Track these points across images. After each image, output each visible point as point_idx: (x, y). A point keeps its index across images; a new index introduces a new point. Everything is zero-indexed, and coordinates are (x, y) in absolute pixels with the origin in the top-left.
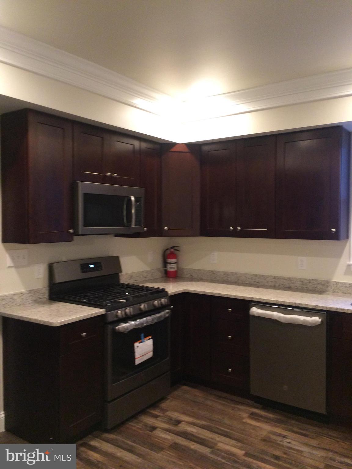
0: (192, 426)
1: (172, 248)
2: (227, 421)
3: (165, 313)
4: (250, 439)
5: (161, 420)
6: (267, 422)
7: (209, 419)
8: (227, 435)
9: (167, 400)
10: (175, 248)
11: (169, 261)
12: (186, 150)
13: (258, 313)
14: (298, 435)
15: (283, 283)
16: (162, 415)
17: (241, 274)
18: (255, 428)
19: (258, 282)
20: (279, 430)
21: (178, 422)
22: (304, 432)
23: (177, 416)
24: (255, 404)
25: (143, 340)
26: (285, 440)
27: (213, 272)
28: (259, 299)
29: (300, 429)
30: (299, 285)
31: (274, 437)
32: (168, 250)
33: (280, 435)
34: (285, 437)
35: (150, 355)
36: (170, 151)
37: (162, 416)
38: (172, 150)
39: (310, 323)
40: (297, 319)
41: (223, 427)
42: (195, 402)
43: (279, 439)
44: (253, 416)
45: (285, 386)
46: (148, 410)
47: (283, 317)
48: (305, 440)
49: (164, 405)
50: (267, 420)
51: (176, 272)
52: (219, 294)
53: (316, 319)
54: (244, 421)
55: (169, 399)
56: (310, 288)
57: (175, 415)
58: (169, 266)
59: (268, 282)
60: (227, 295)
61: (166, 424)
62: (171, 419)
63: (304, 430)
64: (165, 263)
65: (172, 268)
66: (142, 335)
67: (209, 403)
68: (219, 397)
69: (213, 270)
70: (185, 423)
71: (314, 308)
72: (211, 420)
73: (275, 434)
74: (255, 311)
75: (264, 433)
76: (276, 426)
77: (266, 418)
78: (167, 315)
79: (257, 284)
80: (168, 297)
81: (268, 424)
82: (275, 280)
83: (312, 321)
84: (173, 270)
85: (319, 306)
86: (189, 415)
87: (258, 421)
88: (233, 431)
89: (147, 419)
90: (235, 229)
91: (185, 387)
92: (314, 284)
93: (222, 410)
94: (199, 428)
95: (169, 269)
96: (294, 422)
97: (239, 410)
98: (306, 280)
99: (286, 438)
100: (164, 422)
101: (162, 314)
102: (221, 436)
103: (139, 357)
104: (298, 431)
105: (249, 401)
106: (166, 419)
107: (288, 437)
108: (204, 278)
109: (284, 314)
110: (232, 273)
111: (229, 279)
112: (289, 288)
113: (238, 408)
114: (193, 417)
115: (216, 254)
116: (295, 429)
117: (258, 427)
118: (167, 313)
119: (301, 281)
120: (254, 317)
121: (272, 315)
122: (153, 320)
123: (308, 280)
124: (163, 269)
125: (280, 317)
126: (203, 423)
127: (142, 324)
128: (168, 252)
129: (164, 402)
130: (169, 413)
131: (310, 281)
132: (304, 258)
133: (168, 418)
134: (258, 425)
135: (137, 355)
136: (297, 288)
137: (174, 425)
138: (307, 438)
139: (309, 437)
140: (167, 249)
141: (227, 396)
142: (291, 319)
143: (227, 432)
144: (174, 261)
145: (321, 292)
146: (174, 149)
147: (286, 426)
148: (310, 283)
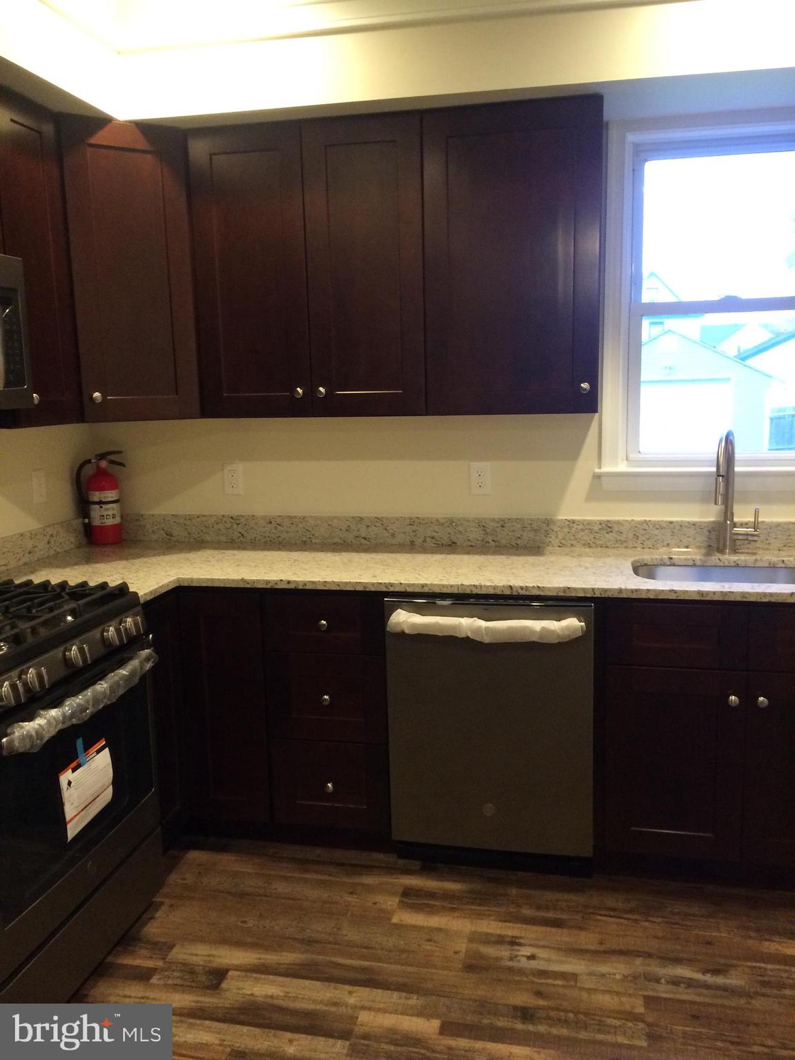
0: (263, 976)
1: (102, 456)
2: (351, 934)
3: (141, 661)
4: (432, 974)
5: (161, 982)
6: (453, 909)
7: (302, 941)
8: (370, 981)
9: (157, 910)
10: (112, 457)
11: (96, 496)
12: (142, 144)
13: (414, 625)
14: (543, 929)
15: (435, 534)
16: (160, 964)
17: (316, 518)
18: (432, 934)
19: (365, 538)
20: (491, 927)
21: (218, 976)
22: (550, 915)
23: (209, 956)
24: (401, 862)
25: (81, 758)
26: (518, 951)
27: (234, 519)
28: (409, 585)
29: (539, 908)
30: (475, 534)
31: (491, 951)
32: (90, 465)
33: (500, 940)
34: (514, 942)
35: (108, 795)
36: (88, 142)
37: (163, 970)
38: (92, 141)
39: (559, 636)
40: (526, 628)
41: (351, 956)
42: (242, 895)
43: (504, 952)
44: (411, 899)
45: (490, 805)
46: (110, 959)
47: (487, 628)
48: (562, 936)
49: (152, 929)
50: (450, 903)
51: (118, 528)
52: (289, 582)
53: (571, 624)
54: (395, 920)
55: (162, 904)
56: (504, 542)
57: (199, 954)
58: (96, 512)
59: (393, 535)
60: (313, 583)
61: (183, 992)
62: (192, 972)
63: (547, 908)
64: (83, 505)
65: (106, 515)
66: (80, 743)
67: (281, 888)
68: (304, 864)
69: (235, 513)
70: (238, 973)
71: (561, 594)
72: (309, 942)
73: (488, 940)
74: (403, 619)
75: (462, 946)
76: (480, 916)
77: (447, 896)
78: (148, 666)
79: (365, 542)
80: (139, 608)
81: (457, 914)
82: (414, 528)
83: (562, 629)
84: (110, 522)
85: (575, 589)
86: (240, 944)
87: (432, 911)
88: (380, 960)
89: (117, 991)
90: (311, 391)
91: (194, 855)
92: (514, 531)
93: (325, 902)
94: (288, 980)
95: (97, 522)
96: (514, 891)
97: (370, 889)
98: (493, 520)
99: (520, 944)
100: (175, 988)
101: (134, 664)
102: (356, 988)
103: (76, 816)
104: (537, 914)
105: (381, 856)
106: (176, 974)
107: (522, 941)
108: (208, 538)
109: (487, 620)
110: (290, 517)
111: (284, 535)
112: (450, 545)
113: (363, 885)
114: (254, 946)
115: (240, 467)
116: (527, 912)
117: (439, 930)
118: (148, 659)
119: (482, 525)
120: (402, 636)
121: (454, 627)
122: (112, 689)
123: (498, 522)
124: (78, 523)
125: (478, 630)
126: (288, 957)
127: (83, 709)
128: (89, 470)
129: (152, 918)
130: (180, 953)
131: (503, 523)
132: (486, 466)
133: (182, 971)
134: (436, 925)
135: (69, 811)
136: (469, 543)
137: (208, 987)
138: (565, 931)
139: (571, 927)
140: (89, 461)
141: (319, 856)
142: (510, 629)
143: (364, 970)
144: (111, 495)
145: (535, 549)
146: (100, 138)
147: (502, 910)
148: (504, 529)
